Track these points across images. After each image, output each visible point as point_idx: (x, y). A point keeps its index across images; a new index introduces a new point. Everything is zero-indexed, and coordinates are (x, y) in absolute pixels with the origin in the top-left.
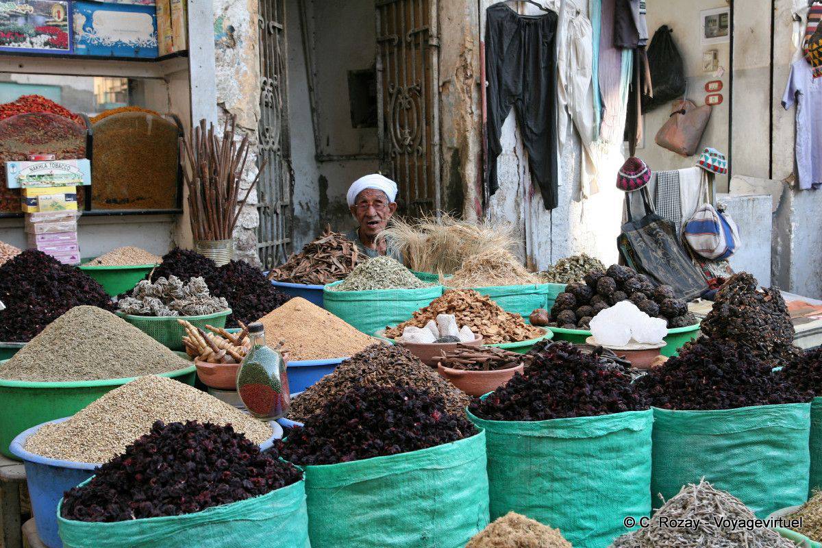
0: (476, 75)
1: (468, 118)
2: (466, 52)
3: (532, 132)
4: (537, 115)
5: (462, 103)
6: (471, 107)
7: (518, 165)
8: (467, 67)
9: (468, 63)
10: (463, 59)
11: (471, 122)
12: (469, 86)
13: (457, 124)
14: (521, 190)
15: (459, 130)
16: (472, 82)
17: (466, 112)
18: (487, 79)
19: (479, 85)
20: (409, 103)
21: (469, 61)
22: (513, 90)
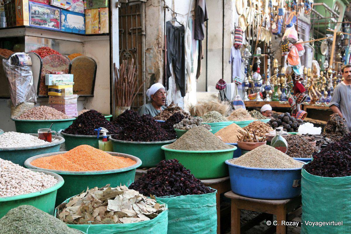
0: (163, 47)
1: (160, 62)
2: (159, 38)
3: (178, 68)
4: (179, 62)
5: (157, 57)
6: (161, 59)
7: (172, 81)
8: (159, 44)
9: (160, 42)
10: (158, 40)
11: (161, 64)
12: (160, 51)
13: (154, 65)
14: (173, 90)
15: (155, 67)
16: (161, 49)
17: (159, 60)
18: (167, 49)
19: (164, 51)
20: (130, 55)
21: (160, 41)
22: (173, 53)
